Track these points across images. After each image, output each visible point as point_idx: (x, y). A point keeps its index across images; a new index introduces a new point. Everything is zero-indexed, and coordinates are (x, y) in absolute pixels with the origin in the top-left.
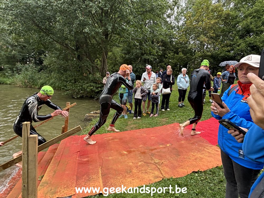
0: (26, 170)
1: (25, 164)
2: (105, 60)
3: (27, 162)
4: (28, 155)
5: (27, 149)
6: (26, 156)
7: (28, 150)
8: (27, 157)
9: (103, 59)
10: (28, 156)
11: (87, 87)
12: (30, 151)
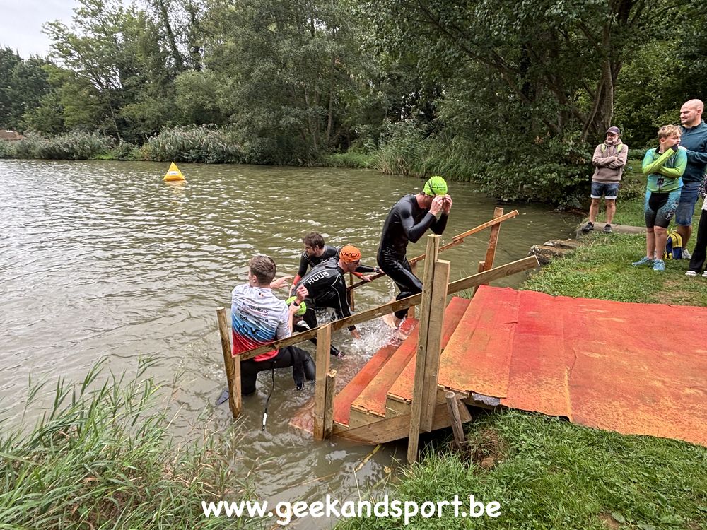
0: (427, 320)
1: (426, 310)
2: (607, 90)
3: (428, 307)
5: (430, 284)
6: (429, 296)
7: (432, 286)
8: (430, 299)
9: (601, 87)
11: (542, 173)
12: (435, 289)
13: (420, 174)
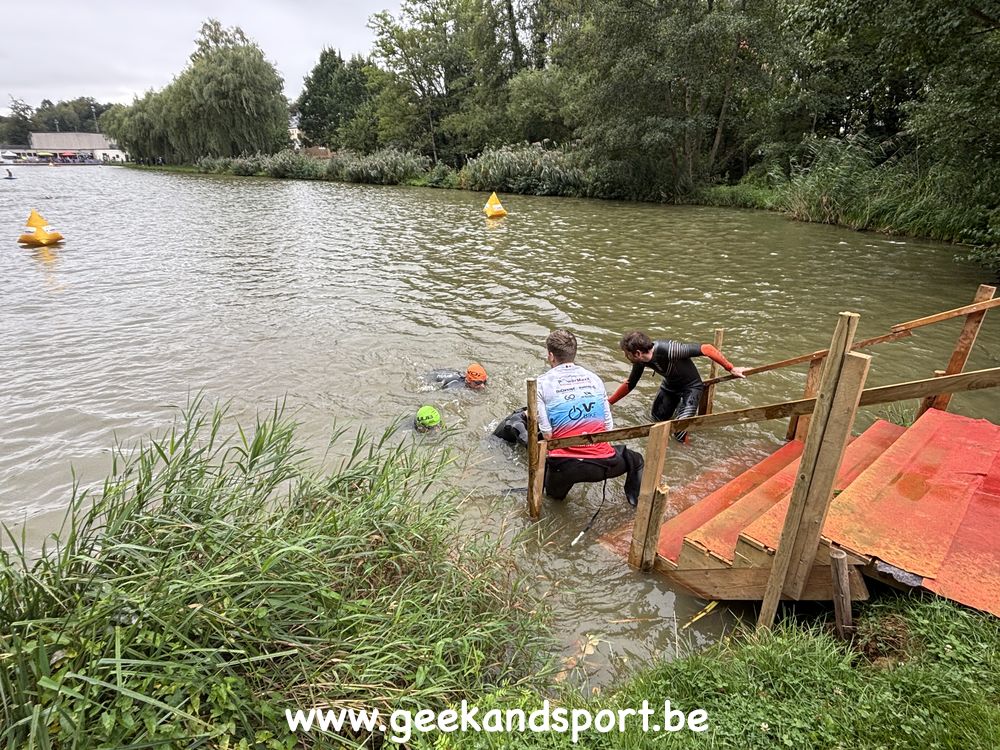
0: (818, 439)
1: (819, 424)
3: (824, 419)
4: (832, 402)
5: (832, 386)
6: (827, 403)
7: (835, 389)
8: (828, 408)
10: (831, 406)
12: (839, 394)
13: (858, 223)
